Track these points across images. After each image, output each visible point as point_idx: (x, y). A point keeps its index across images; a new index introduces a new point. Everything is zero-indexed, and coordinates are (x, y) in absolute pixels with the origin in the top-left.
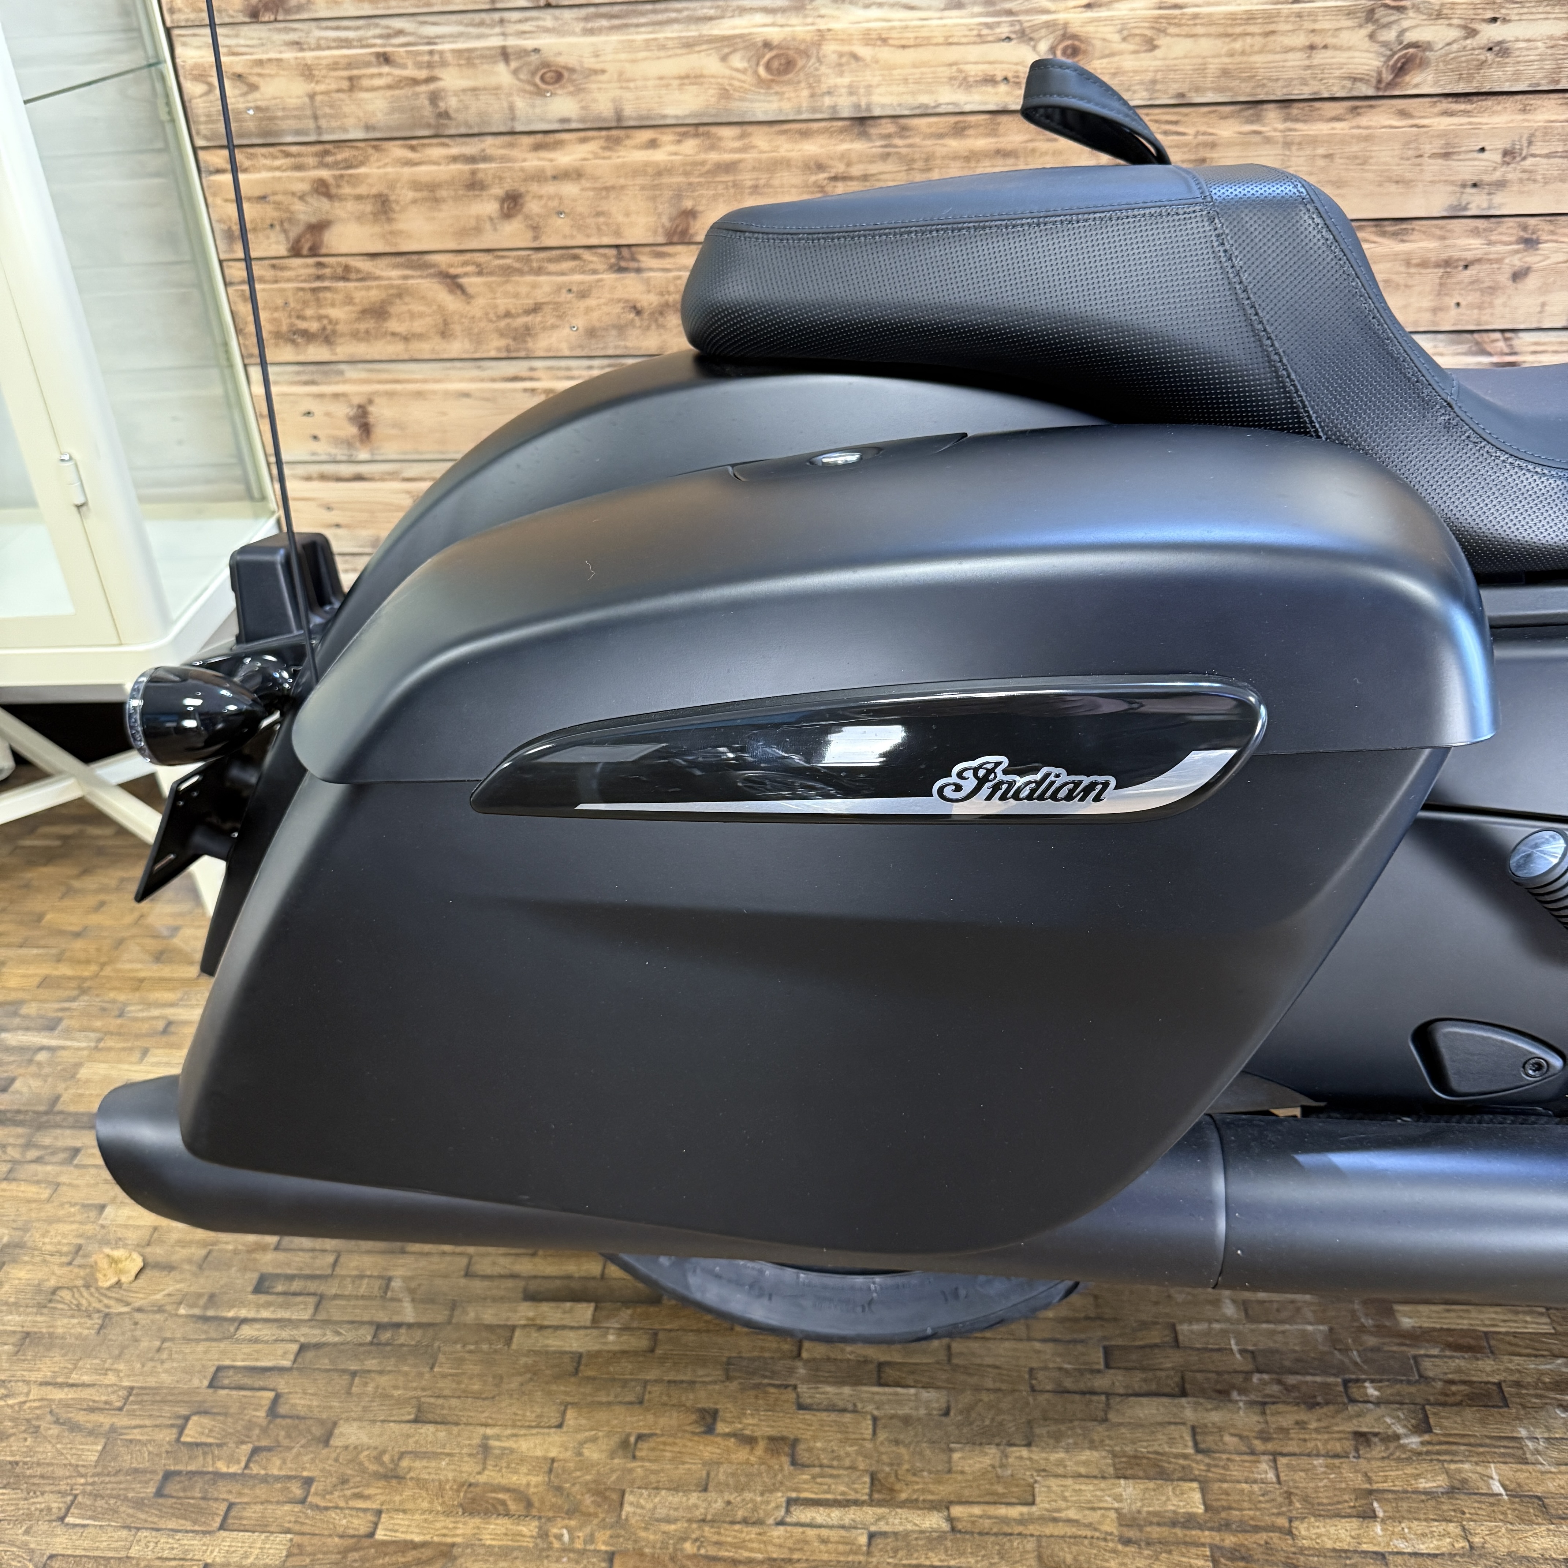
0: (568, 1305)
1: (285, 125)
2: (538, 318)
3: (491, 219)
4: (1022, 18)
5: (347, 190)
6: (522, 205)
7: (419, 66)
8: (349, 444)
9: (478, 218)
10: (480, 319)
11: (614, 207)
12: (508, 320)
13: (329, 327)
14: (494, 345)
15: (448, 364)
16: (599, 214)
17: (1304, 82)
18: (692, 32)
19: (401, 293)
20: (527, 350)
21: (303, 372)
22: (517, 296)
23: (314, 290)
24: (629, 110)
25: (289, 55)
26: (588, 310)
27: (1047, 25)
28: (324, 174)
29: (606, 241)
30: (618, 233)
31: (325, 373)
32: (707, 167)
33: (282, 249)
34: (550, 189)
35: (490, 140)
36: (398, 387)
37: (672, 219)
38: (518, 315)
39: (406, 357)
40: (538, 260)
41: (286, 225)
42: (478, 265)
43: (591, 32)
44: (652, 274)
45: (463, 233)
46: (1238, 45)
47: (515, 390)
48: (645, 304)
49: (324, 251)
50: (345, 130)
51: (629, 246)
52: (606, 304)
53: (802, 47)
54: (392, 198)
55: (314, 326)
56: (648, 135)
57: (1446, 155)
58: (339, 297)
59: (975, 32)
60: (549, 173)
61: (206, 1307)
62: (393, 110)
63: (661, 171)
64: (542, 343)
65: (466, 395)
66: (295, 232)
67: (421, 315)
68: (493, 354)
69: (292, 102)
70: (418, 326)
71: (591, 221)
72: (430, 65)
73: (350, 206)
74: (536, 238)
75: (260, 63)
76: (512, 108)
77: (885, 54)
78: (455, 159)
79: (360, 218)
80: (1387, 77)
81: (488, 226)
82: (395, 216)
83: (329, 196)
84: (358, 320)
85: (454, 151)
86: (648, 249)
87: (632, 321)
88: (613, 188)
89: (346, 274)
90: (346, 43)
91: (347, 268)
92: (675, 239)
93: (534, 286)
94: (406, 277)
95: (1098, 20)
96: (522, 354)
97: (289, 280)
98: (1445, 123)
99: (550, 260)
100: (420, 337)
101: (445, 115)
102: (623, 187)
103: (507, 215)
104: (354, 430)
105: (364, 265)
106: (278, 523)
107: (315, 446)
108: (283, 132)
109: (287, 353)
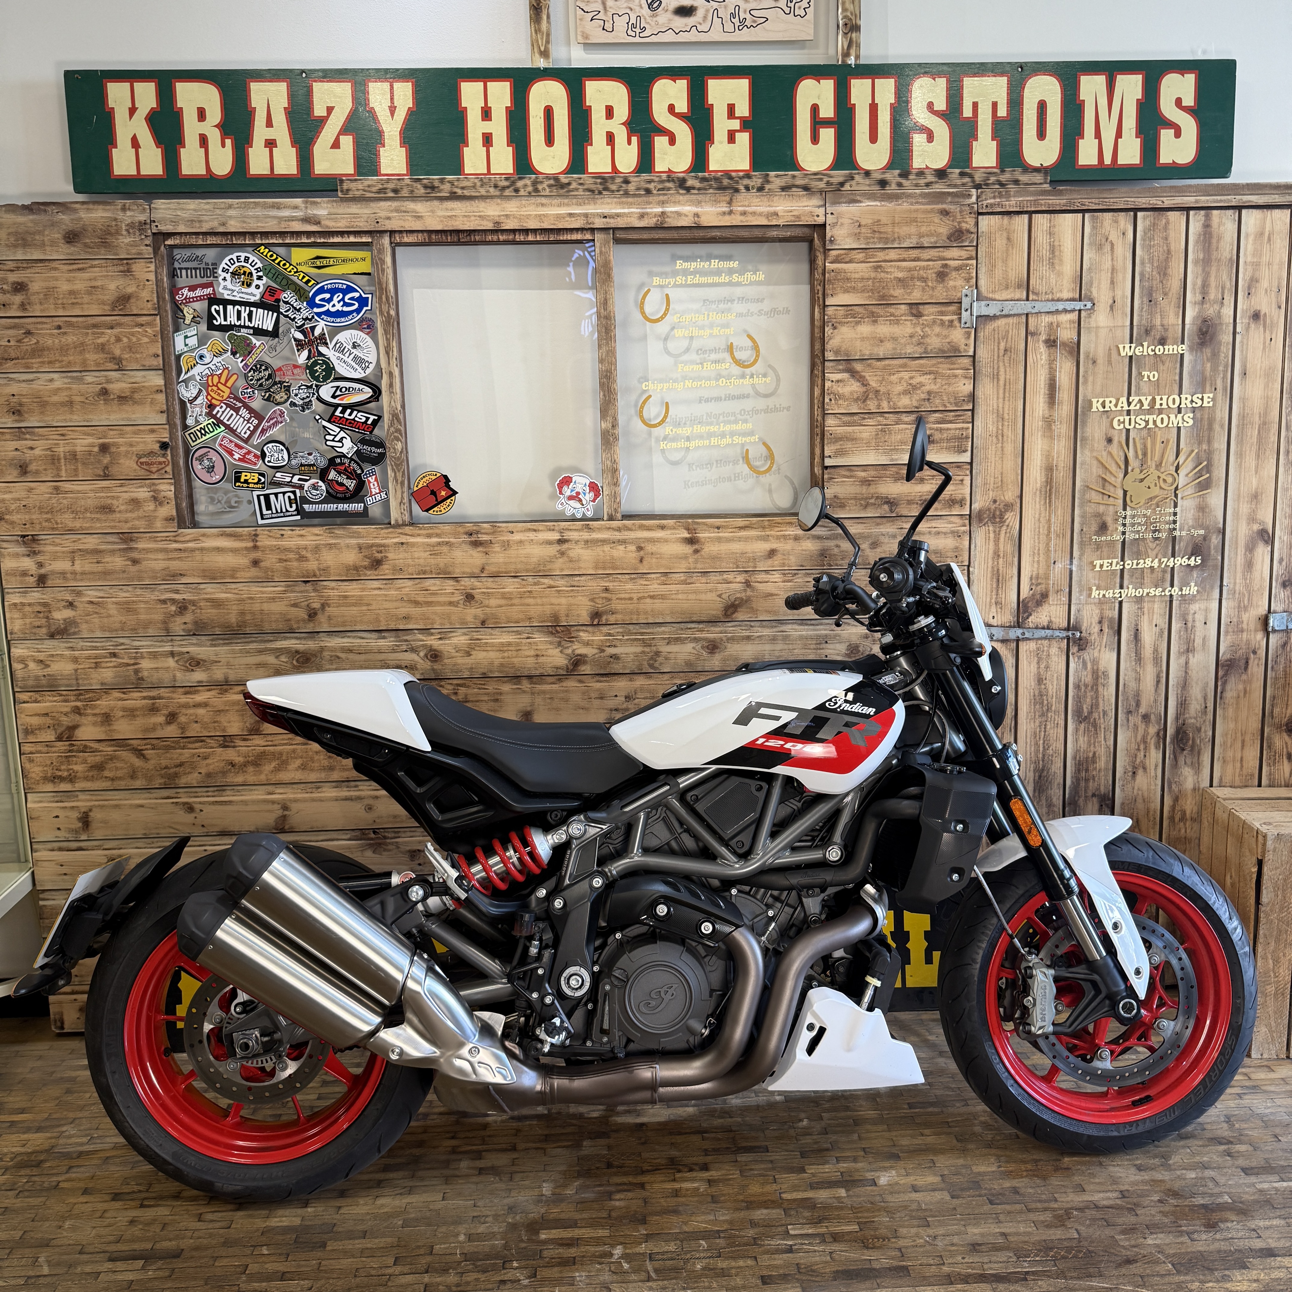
0: (131, 1261)
1: (61, 682)
2: (182, 769)
3: (161, 724)
4: (412, 643)
5: (89, 711)
6: (177, 718)
7: (130, 658)
8: (76, 831)
9: (155, 724)
10: (152, 770)
11: (223, 719)
12: (166, 770)
13: (73, 774)
14: (158, 782)
15: (133, 792)
16: (215, 722)
17: (536, 669)
18: (262, 646)
19: (112, 758)
20: (175, 783)
21: (56, 796)
22: (171, 759)
23: (66, 757)
24: (232, 678)
25: (67, 653)
26: (207, 765)
27: (423, 646)
28: (79, 704)
29: (218, 733)
30: (224, 730)
31: (68, 796)
33: (53, 738)
34: (191, 711)
35: (163, 690)
36: (106, 803)
37: (250, 725)
38: (172, 768)
39: (112, 788)
40: (183, 743)
41: (56, 727)
42: (153, 745)
43: (215, 646)
44: (240, 748)
45: (146, 730)
46: (506, 654)
47: (167, 803)
48: (237, 762)
49: (74, 739)
50: (91, 685)
51: (230, 736)
52: (217, 762)
53: (313, 653)
54: (112, 715)
55: (65, 774)
56: (239, 689)
58: (80, 760)
59: (391, 648)
60: (191, 704)
62: (115, 677)
64: (183, 781)
65: (142, 806)
66: (61, 729)
67: (122, 768)
68: (157, 786)
69: (66, 672)
70: (119, 773)
71: (211, 725)
73: (90, 718)
74: (183, 733)
75: (53, 656)
76: (174, 676)
77: (351, 656)
78: (144, 698)
79: (95, 724)
80: (571, 667)
81: (159, 727)
82: (113, 723)
83: (80, 714)
84: (88, 771)
85: (145, 694)
86: (239, 737)
87: (230, 769)
88: (222, 711)
89: (85, 749)
90: (96, 648)
91: (86, 747)
92: (252, 733)
93: (181, 754)
94: (116, 751)
95: (446, 644)
96: (173, 786)
97: (54, 752)
98: (599, 685)
99: (190, 743)
100: (120, 778)
101: (142, 679)
102: (227, 711)
103: (169, 723)
104: (80, 825)
105: (95, 745)
106: (33, 873)
107: (58, 833)
108: (60, 685)
109: (50, 787)
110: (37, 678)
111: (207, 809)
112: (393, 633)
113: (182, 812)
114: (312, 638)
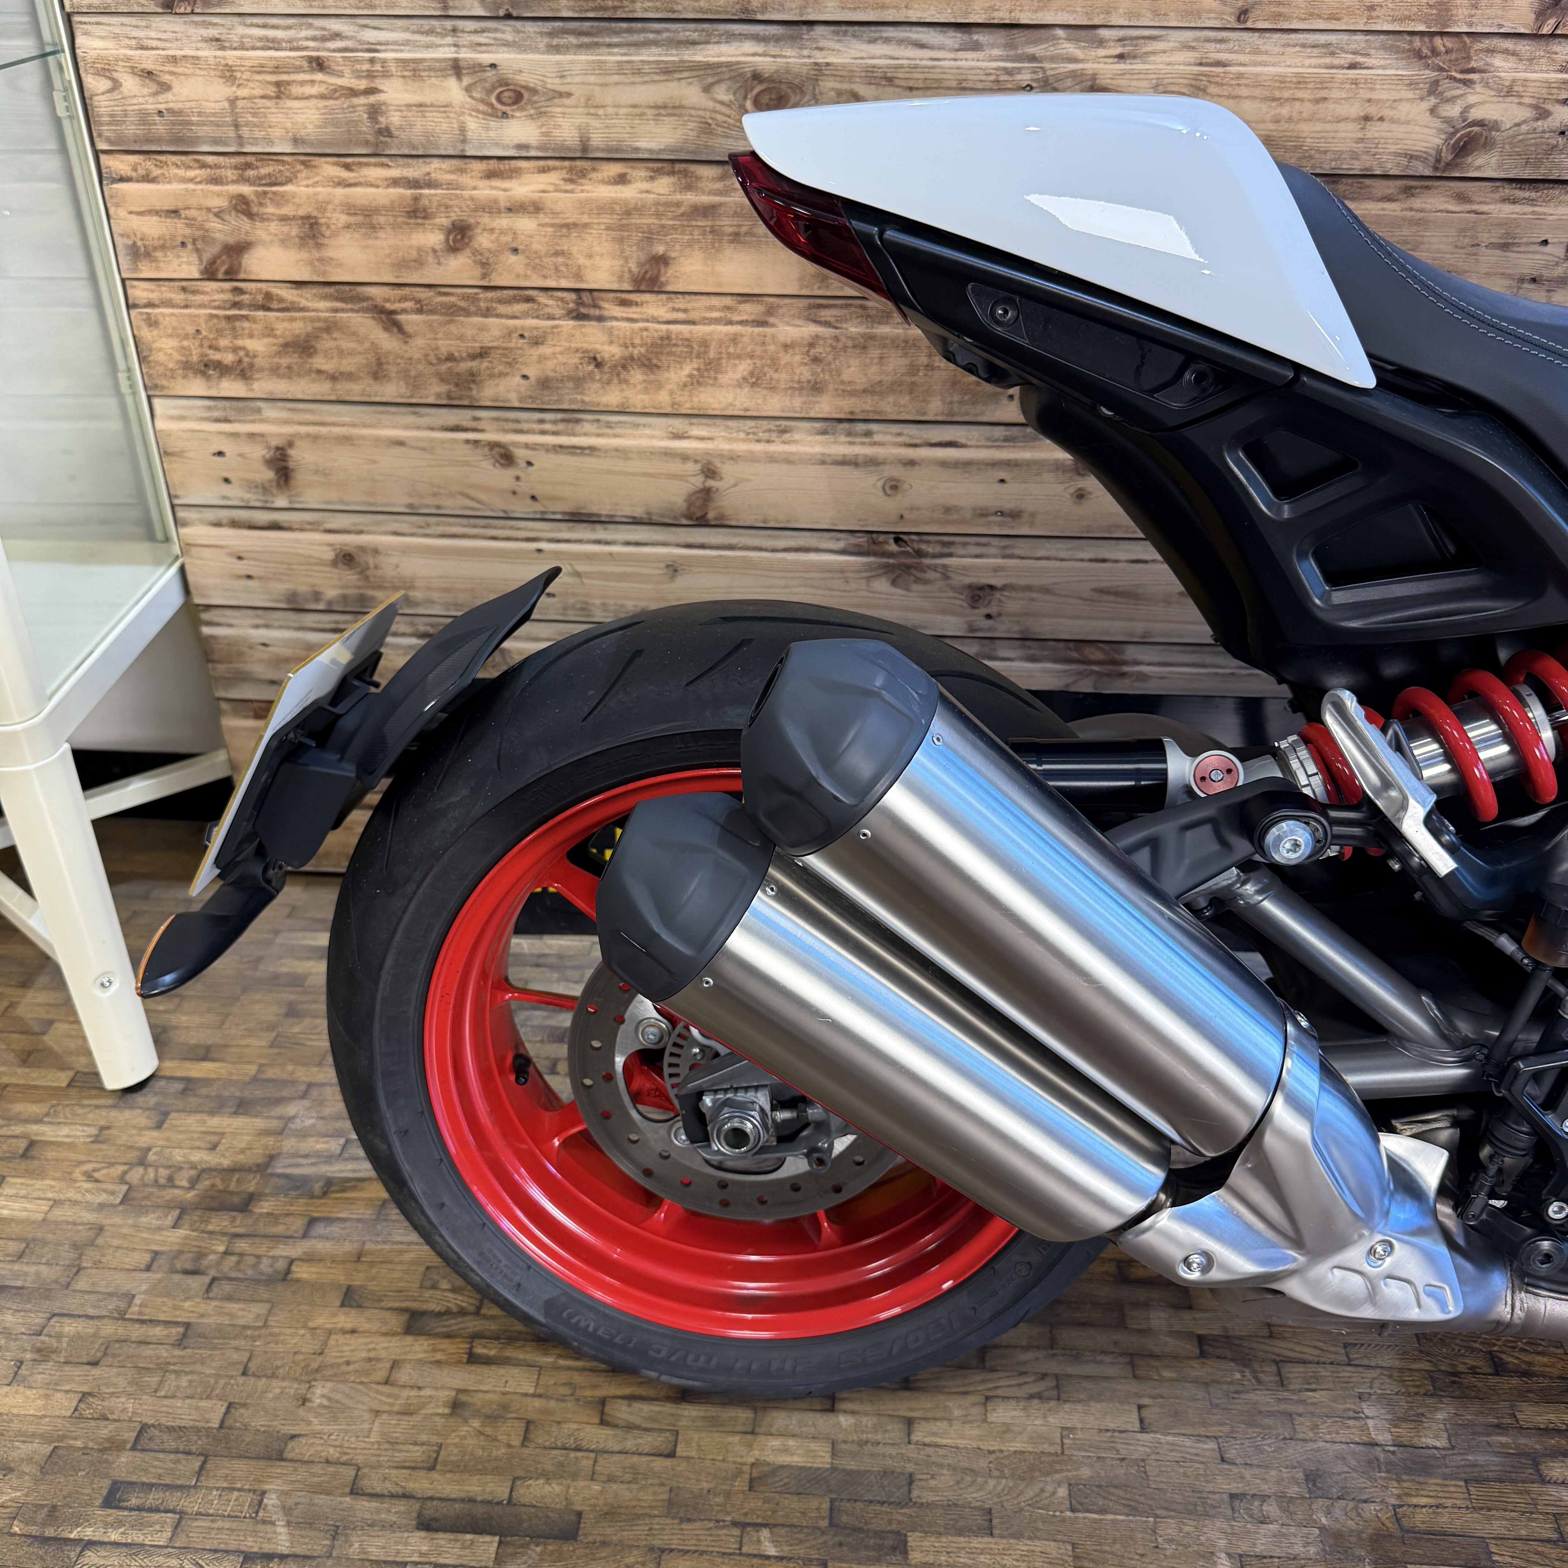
0: (469, 1537)
1: (200, 131)
2: (485, 364)
3: (435, 251)
4: (1046, 65)
5: (270, 209)
6: (471, 239)
7: (358, 75)
8: (264, 489)
9: (419, 249)
10: (419, 361)
11: (576, 246)
12: (450, 364)
13: (246, 360)
14: (433, 391)
15: (380, 408)
16: (557, 254)
17: (1355, 156)
18: (672, 56)
19: (330, 327)
20: (470, 397)
21: (216, 408)
22: (461, 338)
23: (228, 318)
24: (597, 139)
25: (208, 53)
26: (541, 359)
28: (246, 190)
29: (564, 284)
30: (578, 276)
31: (240, 410)
32: (682, 210)
33: (194, 271)
34: (503, 222)
35: (436, 163)
36: (323, 430)
37: (640, 265)
38: (462, 359)
39: (333, 398)
40: (486, 300)
41: (200, 245)
42: (418, 301)
43: (556, 49)
44: (615, 323)
45: (402, 264)
46: (1285, 111)
47: (455, 441)
48: (606, 356)
49: (242, 276)
50: (270, 142)
51: (591, 291)
52: (562, 353)
53: (797, 81)
54: (322, 221)
55: (228, 358)
56: (615, 169)
57: (1505, 246)
58: (257, 327)
59: (992, 78)
60: (502, 205)
61: (44, 1525)
62: (325, 124)
63: (630, 210)
64: (488, 392)
65: (401, 443)
66: (211, 252)
67: (352, 353)
68: (431, 400)
69: (210, 107)
70: (348, 364)
71: (549, 261)
72: (370, 75)
73: (274, 227)
74: (484, 276)
75: (174, 60)
76: (463, 130)
78: (395, 182)
79: (284, 242)
80: (1447, 156)
81: (431, 259)
82: (326, 241)
83: (250, 215)
84: (278, 354)
85: (395, 173)
86: (612, 295)
87: (592, 372)
88: (575, 225)
89: (267, 302)
90: (273, 44)
91: (268, 296)
92: (643, 288)
93: (482, 329)
94: (336, 310)
95: (1131, 73)
96: (466, 403)
97: (201, 306)
98: (1507, 210)
99: (500, 301)
100: (350, 376)
101: (386, 132)
102: (586, 226)
103: (453, 249)
104: (269, 475)
105: (289, 294)
106: (182, 570)
107: (226, 489)
108: (196, 140)
109: (197, 386)
110: (144, 118)
111: (542, 460)
112: (1000, 36)
113: (487, 464)
114: (795, 39)
